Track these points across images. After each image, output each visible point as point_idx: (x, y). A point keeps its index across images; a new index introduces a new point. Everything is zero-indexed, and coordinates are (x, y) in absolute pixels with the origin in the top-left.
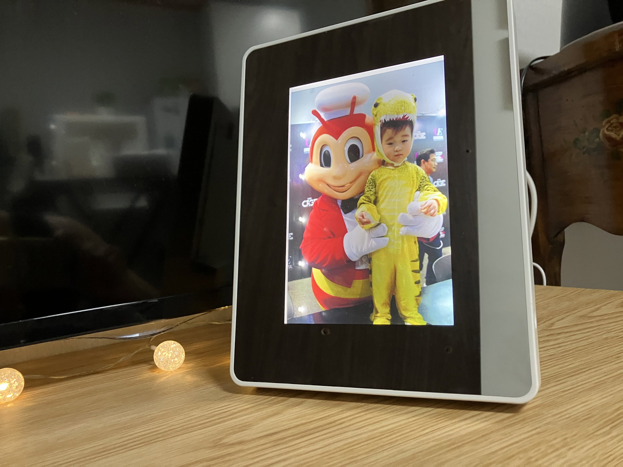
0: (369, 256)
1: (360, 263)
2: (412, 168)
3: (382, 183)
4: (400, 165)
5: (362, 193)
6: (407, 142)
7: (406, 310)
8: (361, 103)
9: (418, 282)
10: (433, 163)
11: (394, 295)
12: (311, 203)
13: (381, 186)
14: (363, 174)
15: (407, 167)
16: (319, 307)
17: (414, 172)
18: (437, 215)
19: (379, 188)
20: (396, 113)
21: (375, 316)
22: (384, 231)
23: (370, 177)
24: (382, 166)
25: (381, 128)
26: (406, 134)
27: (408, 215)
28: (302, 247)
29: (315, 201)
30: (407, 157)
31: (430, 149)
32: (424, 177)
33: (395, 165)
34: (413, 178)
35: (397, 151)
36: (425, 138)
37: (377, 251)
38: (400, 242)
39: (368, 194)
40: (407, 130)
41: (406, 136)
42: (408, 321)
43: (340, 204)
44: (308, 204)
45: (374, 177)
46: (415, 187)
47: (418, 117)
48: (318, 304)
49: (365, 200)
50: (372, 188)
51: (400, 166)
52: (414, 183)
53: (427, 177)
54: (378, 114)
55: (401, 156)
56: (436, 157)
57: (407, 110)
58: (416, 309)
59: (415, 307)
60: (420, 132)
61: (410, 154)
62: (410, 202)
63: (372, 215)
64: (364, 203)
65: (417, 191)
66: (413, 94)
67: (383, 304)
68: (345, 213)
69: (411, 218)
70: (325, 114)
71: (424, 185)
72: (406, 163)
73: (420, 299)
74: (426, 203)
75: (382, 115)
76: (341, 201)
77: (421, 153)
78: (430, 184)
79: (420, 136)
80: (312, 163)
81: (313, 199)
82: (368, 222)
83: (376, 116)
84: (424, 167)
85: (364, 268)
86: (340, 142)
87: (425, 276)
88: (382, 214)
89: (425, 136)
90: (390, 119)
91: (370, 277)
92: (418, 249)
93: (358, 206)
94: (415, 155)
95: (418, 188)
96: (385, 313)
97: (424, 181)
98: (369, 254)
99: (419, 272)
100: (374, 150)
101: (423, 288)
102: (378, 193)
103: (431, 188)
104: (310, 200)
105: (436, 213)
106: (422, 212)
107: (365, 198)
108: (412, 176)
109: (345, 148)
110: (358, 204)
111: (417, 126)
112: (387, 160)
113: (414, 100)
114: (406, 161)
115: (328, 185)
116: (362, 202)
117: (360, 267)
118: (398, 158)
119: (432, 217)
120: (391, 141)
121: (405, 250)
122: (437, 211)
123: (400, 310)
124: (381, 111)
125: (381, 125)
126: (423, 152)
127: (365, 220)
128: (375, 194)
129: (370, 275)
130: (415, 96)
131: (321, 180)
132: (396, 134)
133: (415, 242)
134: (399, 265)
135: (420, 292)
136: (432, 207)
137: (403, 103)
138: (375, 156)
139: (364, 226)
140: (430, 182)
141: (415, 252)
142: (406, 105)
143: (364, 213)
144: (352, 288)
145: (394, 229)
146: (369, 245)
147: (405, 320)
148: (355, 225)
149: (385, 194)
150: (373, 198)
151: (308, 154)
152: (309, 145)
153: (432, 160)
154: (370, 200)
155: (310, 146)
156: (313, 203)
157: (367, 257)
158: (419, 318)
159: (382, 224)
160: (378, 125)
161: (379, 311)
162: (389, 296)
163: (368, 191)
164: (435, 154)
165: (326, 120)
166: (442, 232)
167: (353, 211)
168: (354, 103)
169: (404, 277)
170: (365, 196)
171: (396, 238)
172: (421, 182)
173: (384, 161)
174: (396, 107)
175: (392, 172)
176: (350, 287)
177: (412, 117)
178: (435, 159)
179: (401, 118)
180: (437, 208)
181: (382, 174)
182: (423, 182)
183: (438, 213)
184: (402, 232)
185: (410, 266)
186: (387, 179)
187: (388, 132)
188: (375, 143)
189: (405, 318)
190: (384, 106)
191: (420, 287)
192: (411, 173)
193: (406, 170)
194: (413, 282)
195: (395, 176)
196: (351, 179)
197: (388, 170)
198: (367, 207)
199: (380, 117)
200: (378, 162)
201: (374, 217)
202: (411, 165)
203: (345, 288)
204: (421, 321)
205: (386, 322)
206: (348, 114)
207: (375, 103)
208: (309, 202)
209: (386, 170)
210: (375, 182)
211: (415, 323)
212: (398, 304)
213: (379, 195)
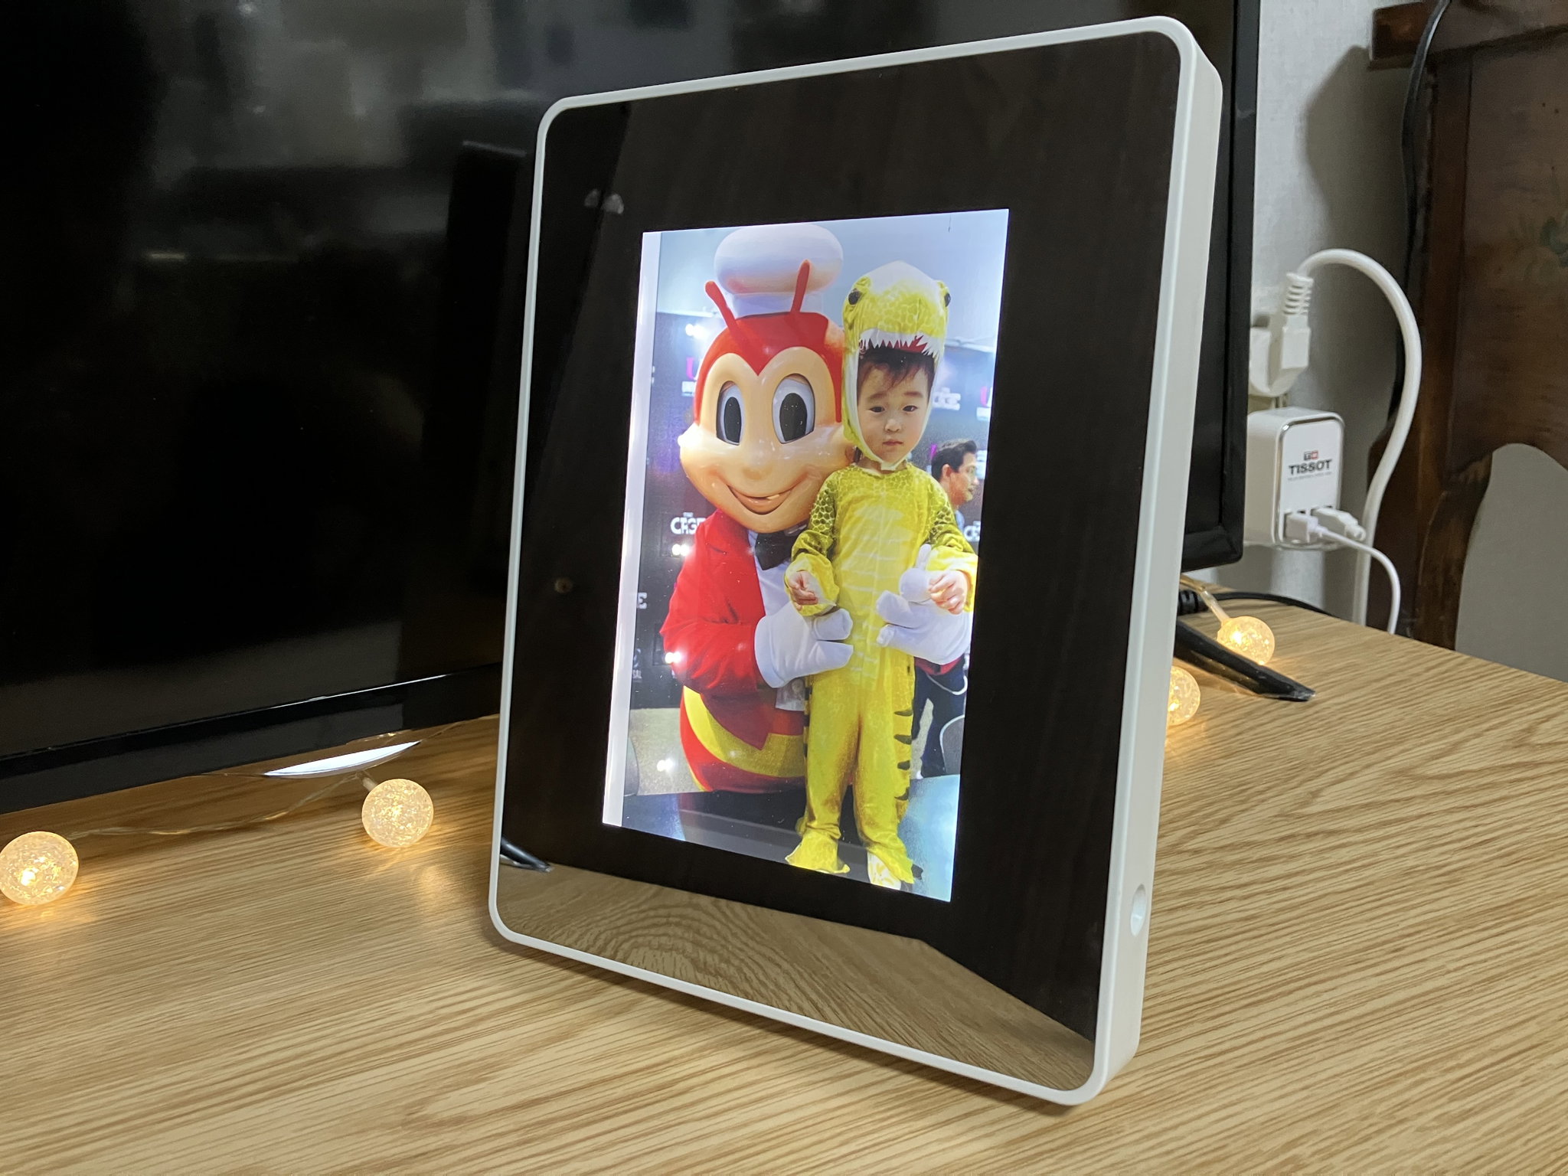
0: (808, 682)
1: (786, 694)
2: (920, 481)
3: (850, 508)
4: (893, 468)
5: (804, 524)
6: (916, 411)
7: (873, 824)
8: (818, 285)
9: (904, 766)
10: (968, 477)
11: (851, 786)
12: (690, 526)
13: (848, 515)
14: (809, 476)
15: (909, 477)
16: (693, 782)
17: (924, 493)
18: (962, 612)
19: (841, 520)
20: (897, 328)
21: (807, 826)
22: (845, 628)
23: (825, 487)
24: (854, 464)
25: (861, 363)
26: (916, 390)
27: (899, 598)
28: (664, 632)
29: (701, 524)
30: (912, 452)
31: (965, 441)
32: (945, 510)
33: (883, 468)
34: (920, 507)
35: (889, 431)
37: (826, 674)
38: (877, 662)
39: (816, 529)
40: (920, 378)
41: (915, 394)
42: (875, 852)
43: (753, 542)
44: (684, 527)
45: (833, 490)
46: (922, 531)
47: (947, 347)
48: (690, 775)
49: (810, 545)
50: (827, 517)
51: (893, 472)
52: (920, 521)
53: (952, 513)
54: (857, 323)
55: (898, 446)
57: (924, 325)
58: (895, 828)
59: (892, 822)
60: (947, 390)
61: (919, 445)
62: (906, 568)
63: (822, 583)
64: (805, 551)
65: (924, 543)
66: (943, 283)
67: (826, 803)
68: (764, 568)
69: (905, 606)
70: (737, 299)
71: (943, 530)
72: (908, 467)
73: (906, 805)
74: (942, 577)
75: (865, 327)
76: (756, 535)
77: (944, 446)
78: (957, 530)
79: (946, 401)
80: (698, 424)
81: (695, 517)
82: (812, 600)
83: (851, 327)
84: (948, 485)
85: (795, 709)
86: (764, 380)
87: (921, 753)
88: (844, 585)
89: (959, 402)
90: (883, 342)
91: (805, 732)
92: (913, 686)
93: (793, 555)
94: (930, 449)
95: (927, 535)
96: (829, 824)
97: (945, 521)
98: (808, 676)
99: (909, 743)
100: (839, 419)
101: (914, 782)
102: (838, 531)
103: (957, 540)
104: (688, 518)
105: (963, 606)
106: (931, 598)
107: (809, 539)
108: (918, 502)
109: (775, 401)
110: (793, 550)
111: (943, 371)
112: (867, 452)
113: (943, 299)
114: (909, 460)
115: (730, 488)
116: (801, 547)
117: (785, 703)
118: (891, 451)
119: (950, 615)
120: (879, 403)
121: (885, 685)
122: (965, 601)
123: (861, 823)
124: (863, 316)
125: (860, 354)
126: (950, 444)
127: (805, 593)
128: (833, 532)
129: (805, 728)
130: (947, 289)
131: (715, 473)
132: (892, 385)
133: (909, 668)
134: (870, 717)
135: (907, 790)
136: (954, 589)
137: (918, 305)
138: (840, 434)
139: (803, 607)
140: (957, 525)
141: (905, 693)
142: (923, 310)
143: (804, 575)
144: (764, 751)
145: (867, 626)
146: (810, 656)
147: (867, 848)
148: (784, 602)
149: (853, 537)
150: (826, 541)
152: (694, 376)
153: (968, 471)
154: (819, 546)
155: (697, 378)
156: (695, 527)
157: (801, 683)
158: (898, 849)
159: (842, 610)
160: (855, 352)
161: (816, 816)
162: (841, 787)
163: (817, 522)
165: (736, 316)
167: (782, 565)
168: (803, 279)
169: (877, 749)
170: (809, 533)
171: (869, 650)
172: (936, 523)
173: (859, 452)
174: (900, 312)
175: (876, 484)
176: (760, 748)
177: (935, 347)
180: (965, 594)
181: (852, 483)
182: (943, 523)
183: (966, 608)
184: (882, 636)
185: (891, 724)
186: (862, 498)
187: (876, 377)
188: (843, 399)
189: (870, 843)
190: (870, 305)
191: (908, 778)
192: (916, 494)
193: (907, 485)
194: (896, 764)
195: (879, 497)
196: (781, 485)
197: (865, 476)
198: (813, 562)
199: (860, 333)
200: (846, 452)
201: (825, 590)
202: (917, 474)
203: (750, 747)
204: (902, 856)
205: (828, 843)
206: (789, 309)
207: (851, 291)
208: (688, 524)
209: (862, 475)
210: (834, 502)
211: (889, 859)
212: (857, 809)
213: (841, 536)
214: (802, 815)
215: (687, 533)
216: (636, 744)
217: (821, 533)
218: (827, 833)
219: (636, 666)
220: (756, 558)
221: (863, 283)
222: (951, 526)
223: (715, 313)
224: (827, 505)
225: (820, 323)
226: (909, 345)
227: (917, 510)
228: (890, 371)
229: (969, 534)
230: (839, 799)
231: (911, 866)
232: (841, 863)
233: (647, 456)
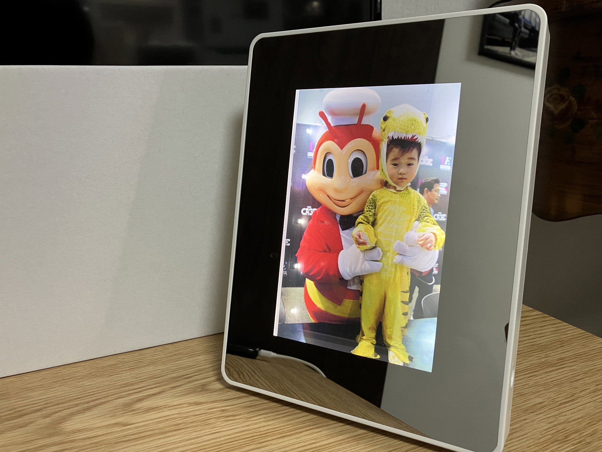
0: (362, 278)
1: (352, 283)
2: (414, 195)
3: (382, 206)
4: (402, 189)
5: (361, 212)
6: (413, 166)
7: (390, 338)
8: (369, 113)
9: (405, 314)
10: (436, 194)
11: (381, 322)
12: (310, 212)
13: (381, 208)
14: (364, 192)
15: (409, 193)
16: (309, 318)
17: (416, 199)
18: (433, 250)
19: (378, 210)
20: (405, 131)
21: (361, 338)
22: (379, 255)
23: (371, 197)
24: (384, 187)
25: (388, 145)
26: (412, 157)
27: (404, 243)
28: (297, 255)
29: (315, 211)
30: (411, 183)
31: (435, 178)
32: (425, 207)
33: (397, 189)
34: (413, 206)
35: (401, 174)
36: (431, 164)
37: (370, 274)
38: (393, 270)
39: (367, 214)
40: (415, 152)
41: (412, 159)
42: (391, 350)
43: (338, 219)
44: (307, 212)
46: (415, 216)
47: (427, 139)
48: (308, 315)
49: (364, 221)
50: (372, 209)
51: (402, 191)
52: (414, 212)
53: (428, 208)
54: (387, 129)
55: (404, 180)
56: (440, 188)
57: (417, 130)
58: (401, 340)
59: (400, 337)
60: (427, 157)
61: (414, 180)
62: (407, 231)
63: (369, 237)
64: (362, 223)
65: (416, 220)
66: (425, 113)
67: (370, 329)
68: (343, 230)
69: (407, 247)
70: (333, 118)
71: (424, 216)
72: (409, 189)
73: (406, 331)
74: (424, 235)
75: (390, 131)
76: (339, 216)
77: (425, 180)
78: (430, 215)
79: (426, 162)
80: (315, 170)
81: (312, 208)
82: (364, 244)
83: (384, 130)
84: (427, 196)
85: (355, 289)
86: (344, 152)
87: (413, 309)
88: (379, 237)
89: (432, 162)
90: (398, 137)
91: (360, 299)
92: (409, 281)
93: (356, 225)
94: (419, 182)
95: (417, 217)
96: (371, 338)
97: (425, 212)
98: (362, 275)
99: (408, 304)
100: (378, 168)
101: (409, 321)
102: (377, 215)
103: (430, 220)
104: (309, 209)
105: (433, 247)
106: (418, 244)
107: (363, 218)
108: (413, 204)
109: (349, 161)
110: (356, 222)
111: (425, 150)
112: (390, 182)
113: (425, 120)
114: (409, 186)
115: (328, 196)
116: (360, 221)
117: (351, 286)
118: (402, 182)
119: (427, 251)
120: (396, 162)
121: (397, 279)
122: (434, 245)
123: (385, 338)
124: (390, 126)
125: (388, 142)
126: (427, 180)
127: (361, 241)
128: (374, 215)
129: (360, 297)
130: (427, 116)
131: (322, 190)
132: (402, 155)
133: (408, 273)
134: (390, 293)
135: (407, 324)
136: (429, 240)
137: (414, 122)
138: (378, 175)
139: (360, 246)
140: (431, 213)
141: (406, 283)
142: (416, 124)
143: (361, 233)
144: (342, 306)
145: (389, 255)
146: (363, 267)
147: (388, 348)
148: (352, 244)
149: (383, 217)
150: (371, 219)
151: (311, 159)
152: (313, 150)
153: (436, 191)
154: (368, 221)
155: (314, 151)
156: (312, 212)
157: (359, 278)
158: (403, 349)
159: (378, 248)
160: (386, 141)
161: (365, 334)
162: (376, 322)
163: (367, 211)
164: (440, 185)
165: (332, 125)
166: (436, 268)
167: (351, 229)
168: (363, 110)
169: (393, 307)
170: (363, 216)
171: (389, 265)
172: (421, 212)
173: (387, 182)
174: (406, 125)
175: (394, 195)
176: (340, 305)
177: (421, 139)
178: (438, 189)
179: (410, 138)
180: (434, 242)
181: (383, 195)
182: (424, 212)
183: (434, 248)
184: (396, 259)
185: (400, 297)
186: (388, 201)
187: (395, 151)
188: (380, 160)
189: (389, 346)
190: (393, 122)
191: (407, 319)
192: (412, 200)
193: (408, 196)
194: (401, 313)
195: (396, 201)
196: (352, 195)
197: (389, 192)
198: (365, 227)
199: (388, 133)
200: (381, 183)
201: (370, 240)
202: (413, 192)
203: (335, 304)
204: (404, 352)
205: (371, 346)
206: (356, 123)
207: (384, 116)
208: (309, 211)
209: (388, 192)
210: (375, 203)
211: (398, 353)
212: (384, 332)
213: (378, 217)
214: (359, 334)
215: (308, 214)
216: (285, 302)
217: (369, 215)
218: (370, 341)
220: (339, 225)
221: (390, 112)
222: (428, 214)
223: (323, 124)
224: (372, 204)
225: (370, 129)
227: (413, 207)
228: (401, 150)
229: (436, 217)
230: (375, 327)
231: (408, 356)
232: (376, 354)
233: (292, 183)
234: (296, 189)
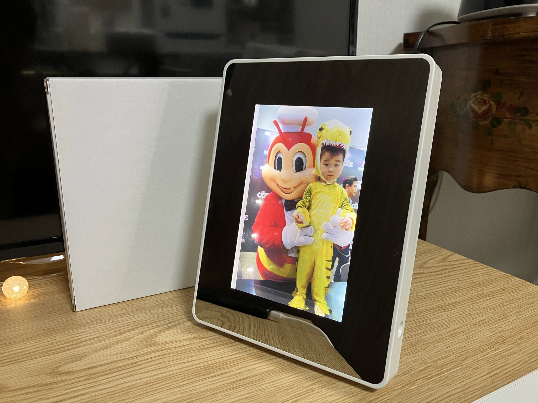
0: (299, 249)
1: (291, 251)
2: (339, 188)
3: (316, 195)
4: (330, 183)
5: (300, 198)
6: (339, 166)
7: (317, 295)
8: (309, 125)
9: (328, 277)
10: (354, 188)
11: (311, 282)
12: (263, 196)
13: (315, 196)
14: (303, 183)
15: (335, 187)
16: (259, 276)
17: (340, 192)
18: (350, 230)
19: (313, 198)
20: (334, 140)
21: (295, 294)
22: (311, 232)
23: (308, 187)
24: (318, 181)
25: (322, 149)
27: (330, 224)
28: (253, 228)
29: (267, 195)
30: (337, 179)
31: (354, 177)
32: (346, 198)
33: (327, 183)
34: (338, 196)
35: (330, 172)
36: (352, 166)
37: (305, 246)
38: (321, 244)
39: (304, 200)
40: (341, 156)
41: (339, 161)
42: (317, 304)
43: (284, 202)
44: (262, 196)
45: (310, 188)
46: (339, 204)
47: (350, 147)
48: (259, 274)
49: (302, 205)
50: (308, 197)
51: (330, 185)
52: (338, 201)
53: (348, 199)
54: (321, 137)
55: (332, 177)
57: (343, 140)
58: (324, 297)
59: (323, 295)
60: (349, 160)
61: (339, 177)
62: (333, 215)
63: (305, 217)
64: (300, 207)
65: (339, 207)
66: (350, 127)
67: (302, 287)
68: (287, 211)
69: (332, 228)
70: (283, 126)
71: (345, 204)
72: (335, 183)
73: (328, 290)
74: (344, 219)
75: (324, 139)
76: (285, 200)
77: (347, 178)
78: (350, 205)
79: (349, 164)
80: (268, 164)
81: (265, 193)
82: (301, 222)
83: (319, 138)
84: (348, 190)
85: (294, 256)
86: (290, 152)
87: (334, 274)
88: (312, 219)
89: (352, 165)
90: (329, 144)
92: (332, 253)
93: (296, 208)
94: (343, 179)
95: (340, 205)
96: (303, 293)
97: (346, 201)
98: (299, 246)
99: (330, 270)
100: (314, 167)
101: (331, 283)
102: (311, 202)
103: (349, 208)
104: (263, 193)
105: (350, 229)
106: (340, 225)
107: (302, 203)
108: (338, 195)
109: (294, 159)
110: (296, 206)
111: (348, 155)
112: (322, 177)
113: (350, 132)
114: (335, 182)
115: (277, 184)
116: (299, 205)
117: (291, 254)
118: (331, 178)
119: (346, 231)
120: (327, 163)
121: (323, 251)
122: (351, 227)
123: (313, 294)
124: (324, 135)
125: (322, 147)
126: (349, 178)
127: (299, 220)
128: (310, 201)
129: (297, 263)
130: (351, 129)
131: (273, 180)
132: (332, 158)
133: (331, 247)
135: (329, 285)
136: (347, 223)
137: (341, 133)
138: (314, 171)
139: (298, 224)
140: (350, 203)
141: (330, 254)
142: (343, 135)
143: (299, 214)
144: (283, 269)
145: (319, 233)
146: (300, 240)
147: (315, 303)
148: (292, 222)
150: (307, 204)
151: (266, 156)
152: (268, 149)
153: (354, 187)
154: (305, 206)
155: (269, 149)
157: (296, 248)
158: (325, 304)
159: (311, 226)
160: (320, 146)
161: (299, 291)
162: (307, 282)
163: (305, 198)
165: (283, 131)
166: (352, 244)
167: (292, 211)
168: (305, 122)
169: (320, 271)
170: (302, 201)
171: (319, 240)
172: (343, 202)
173: (319, 178)
174: (335, 135)
175: (325, 188)
176: (282, 267)
177: (346, 147)
178: (356, 186)
180: (351, 225)
181: (317, 187)
182: (345, 202)
183: (351, 229)
184: (323, 236)
185: (325, 264)
186: (320, 192)
187: (326, 155)
188: (315, 161)
189: (316, 301)
190: (326, 132)
191: (329, 282)
192: (337, 192)
193: (334, 189)
194: (325, 276)
195: (326, 192)
196: (294, 185)
197: (321, 185)
198: (302, 210)
199: (322, 140)
200: (315, 177)
201: (306, 220)
202: (338, 186)
203: (279, 267)
204: (326, 306)
205: (302, 300)
206: (300, 131)
207: (320, 127)
208: (263, 195)
209: (320, 185)
210: (311, 192)
211: (322, 307)
212: (312, 290)
213: (312, 203)
214: (294, 290)
215: (262, 197)
216: (242, 263)
217: (306, 202)
218: (302, 296)
219: (243, 238)
220: (284, 207)
221: (324, 125)
222: (348, 203)
223: (276, 130)
224: (308, 193)
225: (309, 136)
226: (338, 146)
227: (337, 197)
228: (331, 154)
229: (354, 206)
230: (306, 286)
231: (328, 309)
232: (306, 306)
233: (251, 173)
234: (254, 177)
